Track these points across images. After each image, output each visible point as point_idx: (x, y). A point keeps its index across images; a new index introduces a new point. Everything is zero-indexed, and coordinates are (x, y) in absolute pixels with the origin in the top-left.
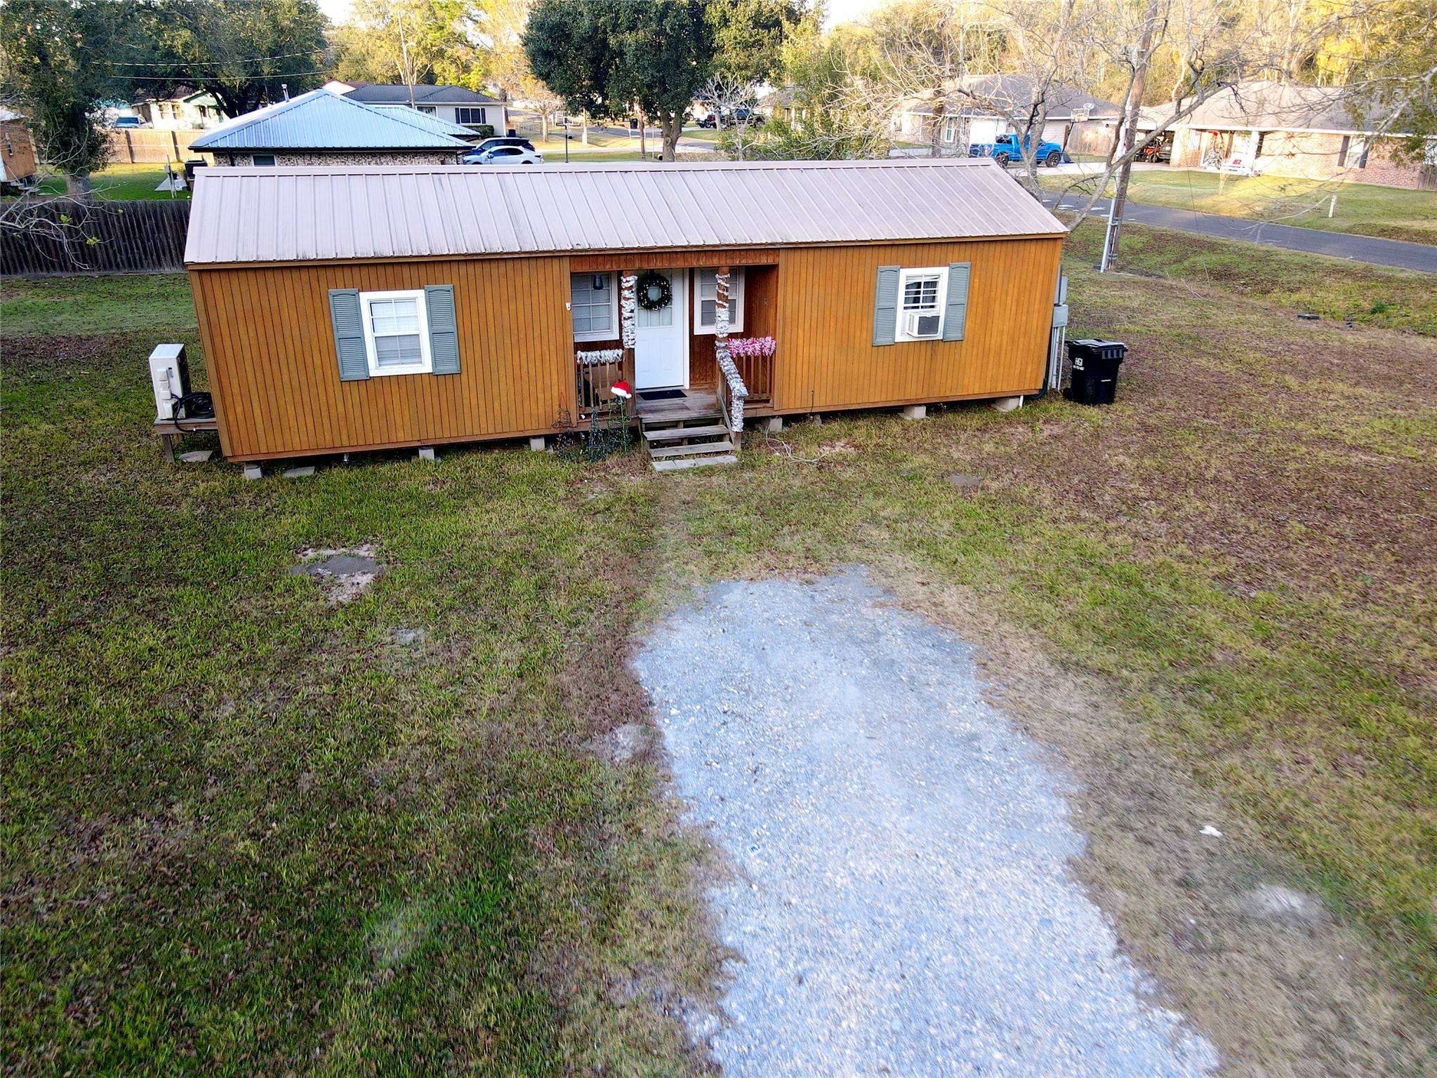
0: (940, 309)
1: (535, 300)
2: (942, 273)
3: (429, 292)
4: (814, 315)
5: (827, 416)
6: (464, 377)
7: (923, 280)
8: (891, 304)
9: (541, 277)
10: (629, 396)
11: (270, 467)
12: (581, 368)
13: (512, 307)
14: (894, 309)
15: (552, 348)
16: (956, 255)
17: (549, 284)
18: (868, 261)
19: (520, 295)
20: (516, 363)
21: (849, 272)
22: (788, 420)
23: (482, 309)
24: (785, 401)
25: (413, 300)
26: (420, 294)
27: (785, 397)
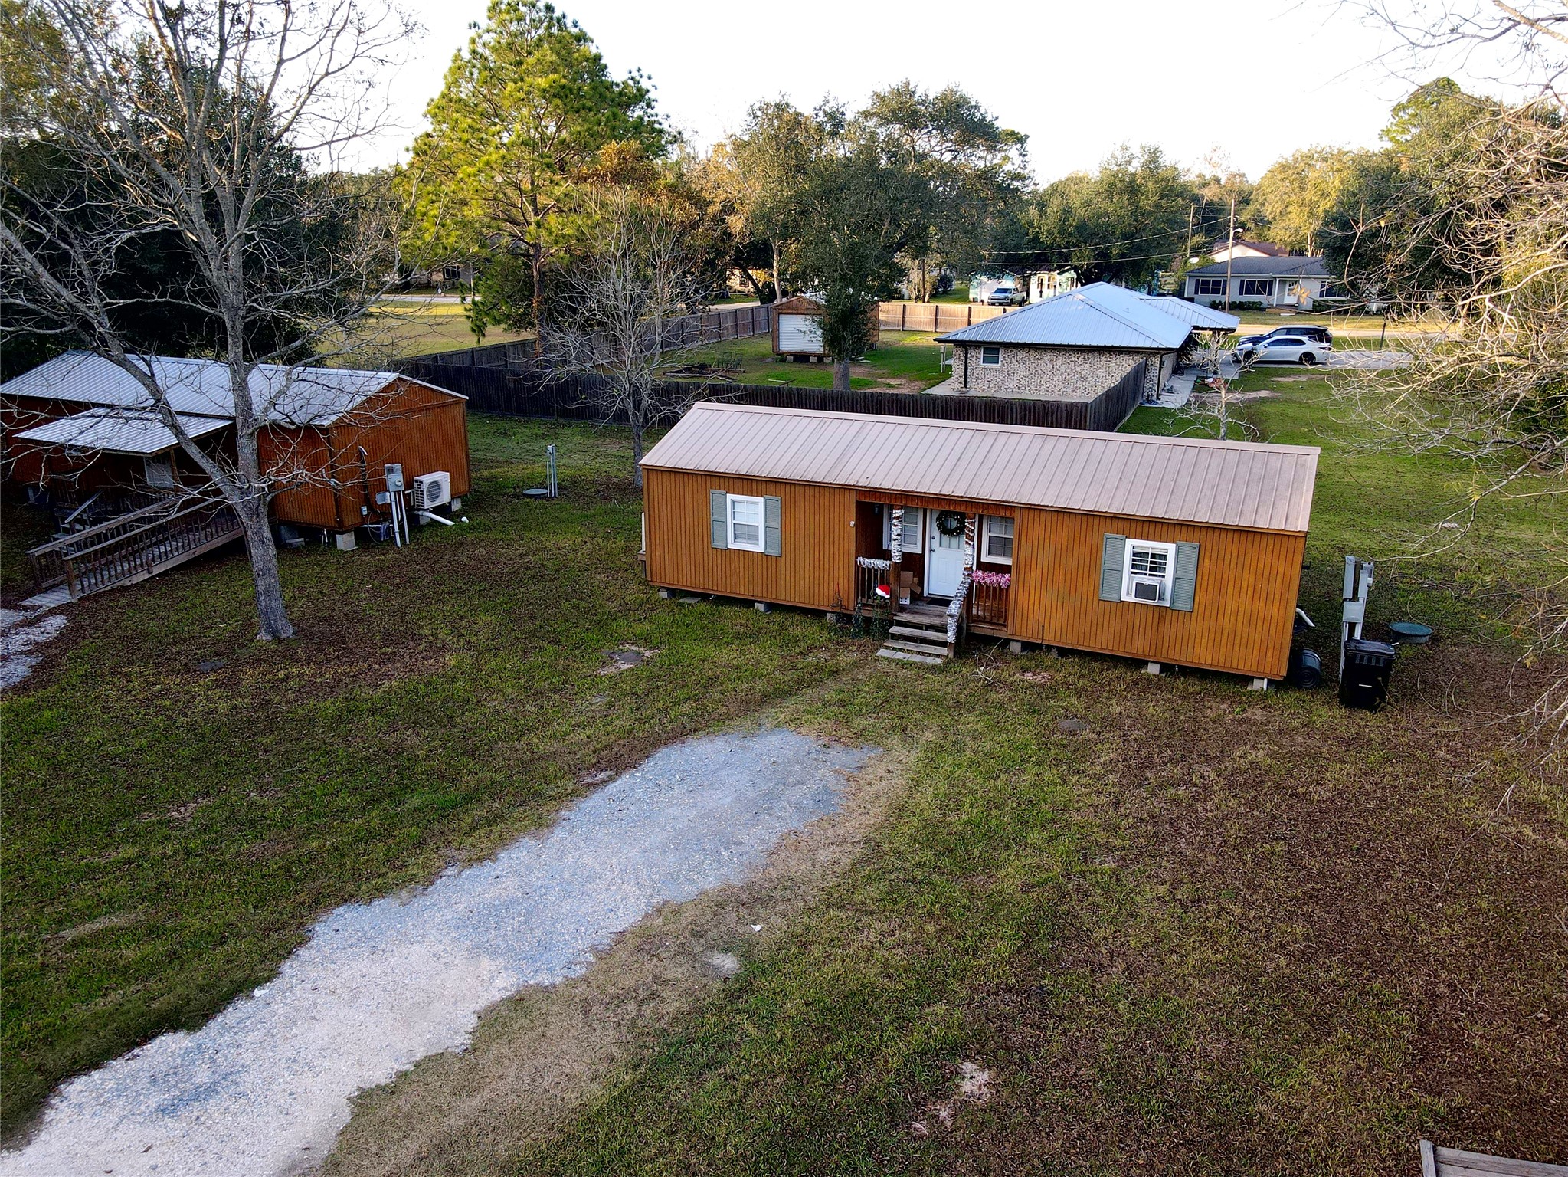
0: (1168, 579)
1: (832, 516)
2: (1170, 548)
3: (766, 500)
4: (1045, 564)
5: (1064, 652)
6: (783, 559)
7: (1150, 551)
8: (1118, 567)
9: (837, 501)
10: (888, 597)
11: (673, 593)
12: (860, 570)
13: (817, 518)
14: (1121, 571)
15: (841, 551)
16: (1184, 535)
17: (842, 507)
18: (1096, 528)
19: (822, 510)
20: (817, 556)
21: (1077, 535)
22: (1027, 646)
23: (797, 516)
24: (1018, 628)
25: (757, 503)
26: (761, 500)
27: (1018, 626)
